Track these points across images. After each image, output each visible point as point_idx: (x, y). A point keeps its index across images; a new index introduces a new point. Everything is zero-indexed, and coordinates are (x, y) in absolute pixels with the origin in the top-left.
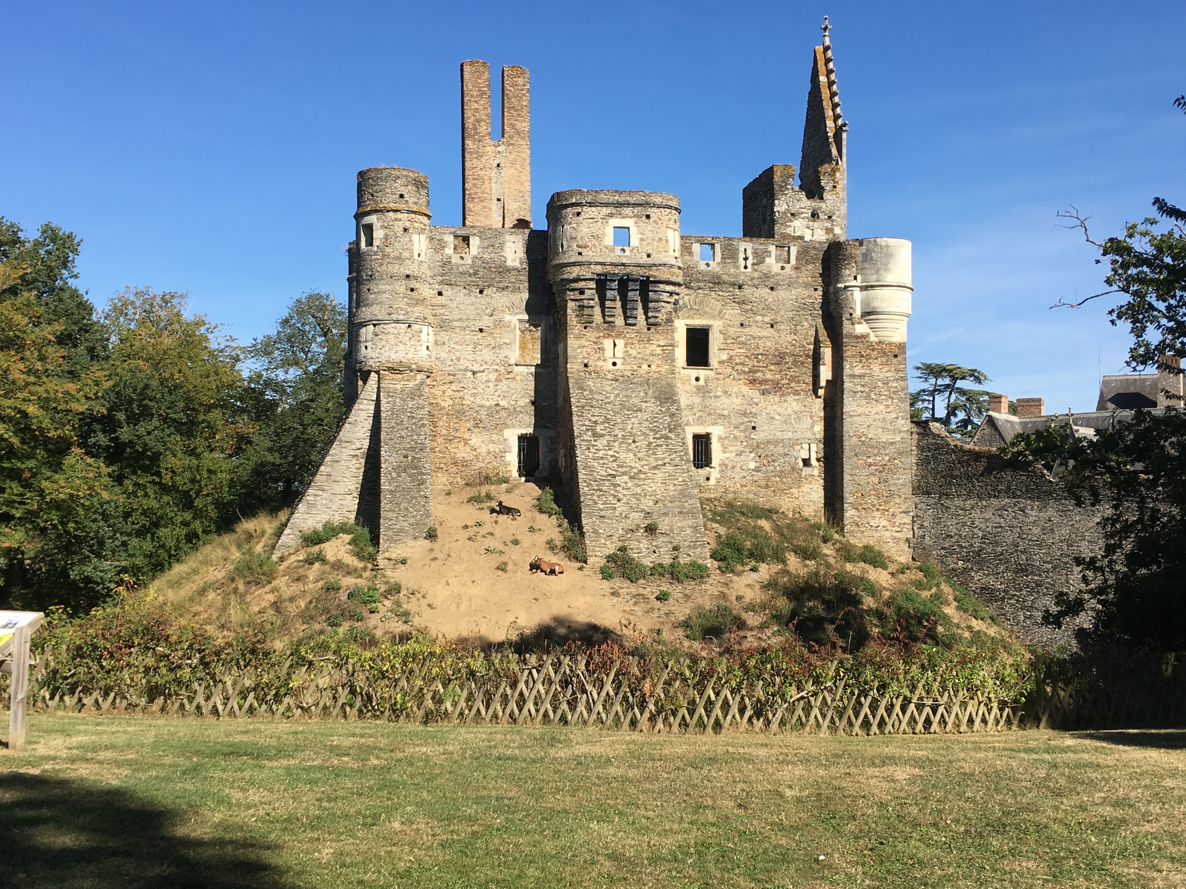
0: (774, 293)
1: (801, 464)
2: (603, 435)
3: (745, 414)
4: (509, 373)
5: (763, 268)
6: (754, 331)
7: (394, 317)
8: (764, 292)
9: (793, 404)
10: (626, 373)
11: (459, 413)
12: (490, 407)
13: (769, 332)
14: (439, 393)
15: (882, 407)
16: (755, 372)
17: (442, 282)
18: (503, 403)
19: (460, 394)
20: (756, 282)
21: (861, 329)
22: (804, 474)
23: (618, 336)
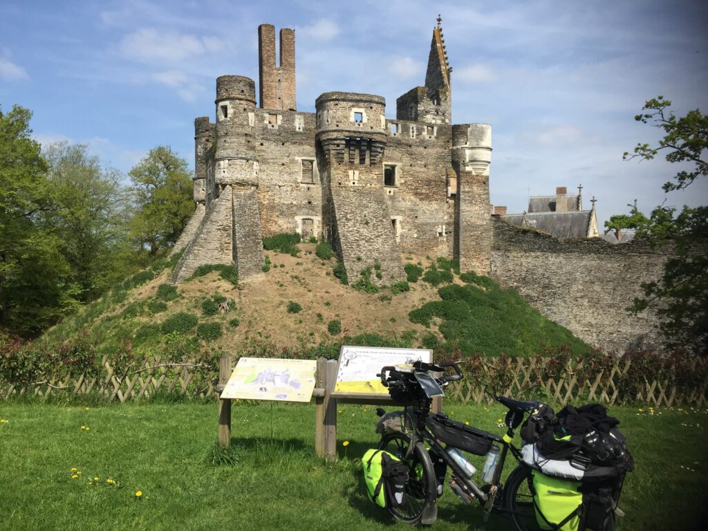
0: (426, 150)
1: (438, 235)
2: (351, 220)
3: (412, 210)
4: (297, 187)
5: (421, 137)
6: (417, 168)
7: (240, 156)
8: (421, 149)
9: (435, 205)
10: (360, 188)
11: (272, 208)
12: (288, 204)
13: (423, 169)
14: (262, 197)
15: (477, 208)
16: (417, 189)
17: (262, 139)
18: (295, 203)
19: (273, 198)
20: (418, 144)
21: (468, 169)
22: (439, 240)
23: (356, 169)
